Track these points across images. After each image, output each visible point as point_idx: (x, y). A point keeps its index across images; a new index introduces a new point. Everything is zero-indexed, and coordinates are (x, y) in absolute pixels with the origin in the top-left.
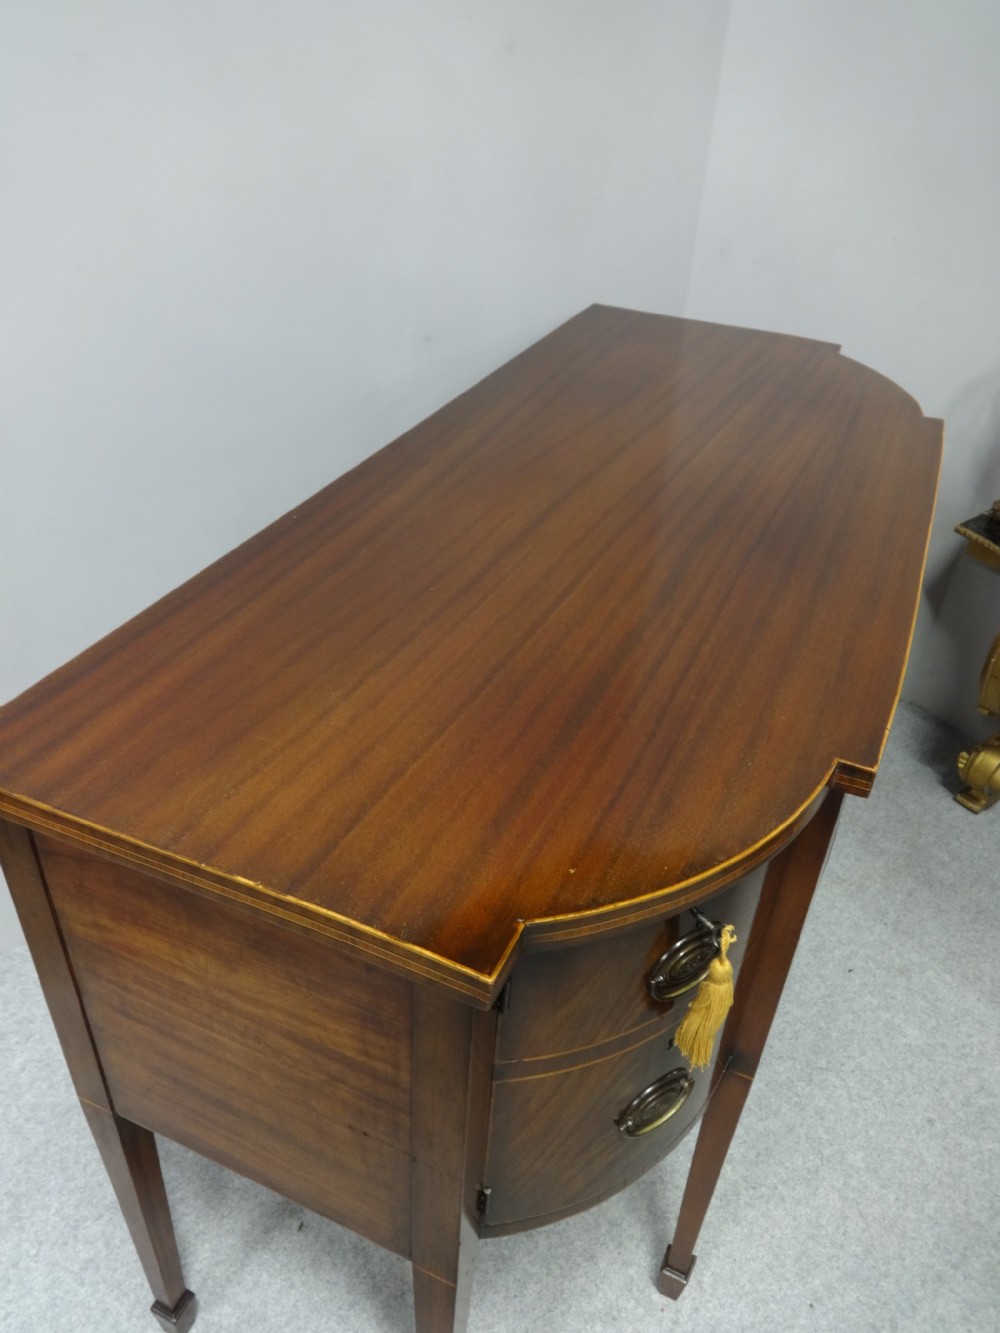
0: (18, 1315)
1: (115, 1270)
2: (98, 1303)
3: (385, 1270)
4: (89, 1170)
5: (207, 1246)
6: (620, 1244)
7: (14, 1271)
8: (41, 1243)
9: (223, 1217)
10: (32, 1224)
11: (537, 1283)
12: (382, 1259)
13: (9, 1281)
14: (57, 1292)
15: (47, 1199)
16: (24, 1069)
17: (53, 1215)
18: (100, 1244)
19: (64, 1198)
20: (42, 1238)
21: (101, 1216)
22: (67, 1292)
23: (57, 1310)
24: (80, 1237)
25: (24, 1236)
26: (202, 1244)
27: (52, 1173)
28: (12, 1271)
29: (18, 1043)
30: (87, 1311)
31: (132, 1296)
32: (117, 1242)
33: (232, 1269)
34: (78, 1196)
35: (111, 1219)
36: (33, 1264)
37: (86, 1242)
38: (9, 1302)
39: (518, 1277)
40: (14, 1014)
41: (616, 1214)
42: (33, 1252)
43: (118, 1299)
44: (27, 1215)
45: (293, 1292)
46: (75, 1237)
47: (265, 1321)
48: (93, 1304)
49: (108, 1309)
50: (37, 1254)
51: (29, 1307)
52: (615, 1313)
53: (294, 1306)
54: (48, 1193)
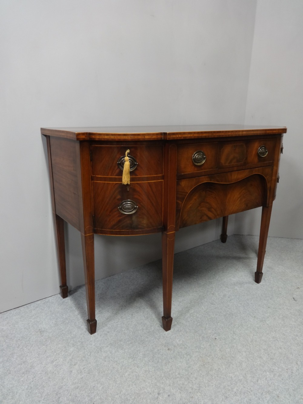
0: (87, 368)
1: (114, 358)
2: (111, 366)
3: (197, 359)
4: (102, 336)
5: (141, 353)
7: (84, 358)
9: (144, 347)
10: (87, 348)
11: (245, 363)
12: (195, 357)
13: (83, 361)
14: (98, 363)
15: (91, 343)
17: (93, 346)
18: (109, 353)
19: (96, 342)
20: (91, 351)
21: (108, 346)
22: (101, 363)
23: (99, 367)
24: (102, 351)
25: (85, 351)
26: (140, 353)
28: (83, 359)
30: (108, 368)
31: (121, 364)
32: (114, 352)
33: (150, 358)
35: (111, 347)
36: (89, 357)
37: (104, 352)
38: (84, 365)
39: (239, 361)
41: (265, 347)
42: (89, 354)
43: (117, 365)
44: (85, 346)
45: (170, 363)
46: (101, 351)
47: (163, 370)
48: (110, 366)
49: (114, 367)
50: (90, 355)
51: (90, 367)
52: (272, 370)
53: (171, 367)
54: (91, 341)
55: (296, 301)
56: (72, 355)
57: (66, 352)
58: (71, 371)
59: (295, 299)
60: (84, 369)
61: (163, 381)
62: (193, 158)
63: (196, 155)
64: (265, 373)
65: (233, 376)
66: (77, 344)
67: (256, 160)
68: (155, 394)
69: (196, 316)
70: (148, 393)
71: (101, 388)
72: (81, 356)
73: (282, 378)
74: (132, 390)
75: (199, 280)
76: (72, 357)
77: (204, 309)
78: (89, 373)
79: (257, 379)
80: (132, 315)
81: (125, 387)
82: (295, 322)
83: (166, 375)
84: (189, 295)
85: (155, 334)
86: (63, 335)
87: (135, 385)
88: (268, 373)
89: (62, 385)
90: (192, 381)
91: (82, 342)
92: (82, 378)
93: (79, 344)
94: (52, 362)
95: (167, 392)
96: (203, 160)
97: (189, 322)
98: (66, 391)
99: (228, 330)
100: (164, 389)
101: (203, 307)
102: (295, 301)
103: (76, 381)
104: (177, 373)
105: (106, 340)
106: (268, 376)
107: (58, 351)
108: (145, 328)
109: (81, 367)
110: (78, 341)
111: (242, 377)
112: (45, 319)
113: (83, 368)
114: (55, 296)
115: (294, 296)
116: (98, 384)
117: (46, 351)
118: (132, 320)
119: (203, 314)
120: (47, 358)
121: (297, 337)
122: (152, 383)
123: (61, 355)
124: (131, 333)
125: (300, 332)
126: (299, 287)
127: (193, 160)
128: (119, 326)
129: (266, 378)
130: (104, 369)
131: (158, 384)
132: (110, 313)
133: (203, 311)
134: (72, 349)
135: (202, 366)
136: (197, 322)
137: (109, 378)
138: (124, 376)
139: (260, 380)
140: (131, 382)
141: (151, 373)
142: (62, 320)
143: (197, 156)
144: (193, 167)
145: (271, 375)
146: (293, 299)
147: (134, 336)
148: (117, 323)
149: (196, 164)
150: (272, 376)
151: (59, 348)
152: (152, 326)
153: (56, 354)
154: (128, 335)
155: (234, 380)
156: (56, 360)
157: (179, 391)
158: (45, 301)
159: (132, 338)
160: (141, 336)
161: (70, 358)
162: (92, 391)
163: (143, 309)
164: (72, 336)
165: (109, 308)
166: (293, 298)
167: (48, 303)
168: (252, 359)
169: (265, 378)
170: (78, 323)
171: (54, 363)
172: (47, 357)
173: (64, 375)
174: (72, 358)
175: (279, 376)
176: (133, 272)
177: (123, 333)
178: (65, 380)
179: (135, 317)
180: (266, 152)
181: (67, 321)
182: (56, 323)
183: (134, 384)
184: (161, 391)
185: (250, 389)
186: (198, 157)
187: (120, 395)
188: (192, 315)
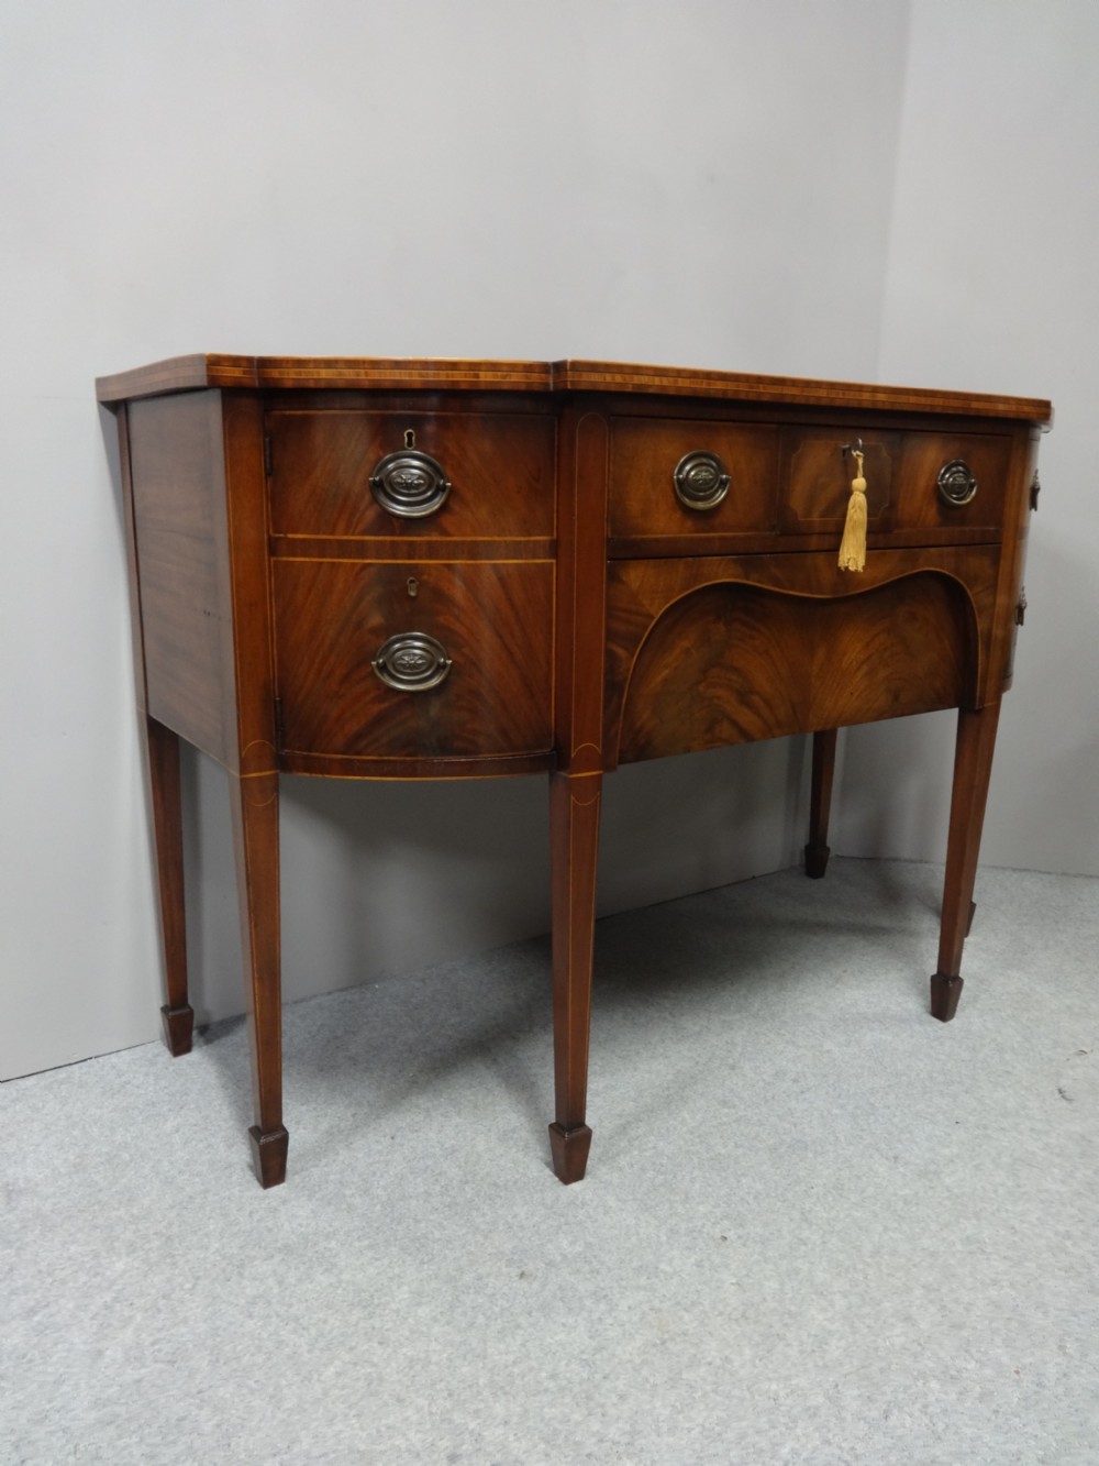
0: (169, 1342)
1: (291, 1306)
2: (270, 1335)
3: (635, 1319)
4: (256, 1217)
5: (405, 1288)
7: (165, 1301)
8: (198, 1278)
9: (422, 1263)
10: (188, 1261)
11: (840, 1339)
12: (630, 1308)
13: (159, 1311)
14: (218, 1323)
15: (206, 1240)
16: (177, 1131)
17: (214, 1253)
18: (271, 1282)
19: (225, 1240)
20: (201, 1274)
21: (272, 1256)
22: (231, 1323)
23: (218, 1339)
24: (246, 1274)
25: (177, 1271)
26: (399, 1287)
27: (210, 1218)
28: (162, 1302)
29: (170, 1110)
30: (256, 1342)
31: (313, 1331)
32: (293, 1281)
33: (439, 1310)
34: (242, 1239)
35: (283, 1259)
36: (188, 1296)
37: (255, 1279)
38: (160, 1330)
39: (813, 1332)
40: (165, 1087)
41: (931, 1279)
42: (188, 1286)
43: (295, 1331)
44: (181, 1252)
45: (520, 1332)
46: (240, 1274)
47: (485, 1358)
48: (265, 1335)
49: (283, 1341)
50: (194, 1288)
51: (182, 1336)
52: (954, 1373)
53: (523, 1345)
54: (207, 1235)
55: (1069, 1100)
56: (116, 1288)
57: (97, 1274)
58: (100, 1353)
59: (1066, 1094)
60: (153, 1344)
61: (482, 1406)
62: (678, 479)
63: (688, 468)
64: (920, 1383)
65: (782, 1393)
66: (147, 1246)
67: (931, 513)
68: (435, 1457)
69: (654, 1148)
70: (409, 1451)
71: (211, 1423)
72: (153, 1291)
73: (994, 1406)
74: (342, 1436)
75: (682, 1015)
76: (114, 1295)
77: (689, 1121)
78: (172, 1362)
79: (884, 1407)
80: (393, 1138)
81: (315, 1424)
82: (1063, 1182)
83: (496, 1378)
84: (635, 1069)
85: (475, 1213)
86: (96, 1207)
87: (358, 1416)
88: (934, 1385)
89: (48, 1407)
90: (602, 1406)
91: (169, 1238)
92: (140, 1381)
93: (156, 1243)
94: (32, 1312)
95: (490, 1449)
96: (716, 491)
97: (621, 1169)
98: (60, 1434)
99: (779, 1204)
100: (479, 1438)
101: (687, 1116)
102: (1064, 1103)
103: (111, 1391)
104: (544, 1374)
105: (270, 1230)
106: (932, 1398)
107: (62, 1269)
108: (438, 1188)
109: (144, 1336)
110: (156, 1234)
111: (821, 1399)
112: (38, 1145)
113: (151, 1339)
114: (98, 1062)
115: (1064, 1083)
116: (200, 1408)
117: (11, 1270)
118: (389, 1157)
119: (682, 1143)
120: (14, 1297)
121: (1068, 1243)
122: (431, 1413)
123: (71, 1284)
124: (378, 1208)
125: (1081, 1221)
126: (1084, 1049)
127: (677, 486)
128: (332, 1177)
129: (925, 1406)
130: (240, 1347)
131: (457, 1417)
132: (305, 1128)
133: (685, 1129)
134: (120, 1266)
135: (655, 1345)
136: (654, 1170)
137: (251, 1383)
138: (316, 1377)
139: (895, 1412)
140: (342, 1406)
141: (433, 1367)
142: (104, 1150)
143: (692, 473)
144: (678, 515)
145: (946, 1393)
146: (1057, 1096)
147: (388, 1220)
148: (326, 1169)
149: (687, 501)
150: (953, 1396)
151: (70, 1258)
152: (467, 1182)
153: (50, 1280)
154: (363, 1214)
155: (782, 1408)
156: (47, 1306)
157: (542, 1446)
158: (52, 1079)
159: (378, 1228)
160: (417, 1221)
161: (108, 1297)
162: (171, 1438)
163: (442, 1115)
164: (135, 1211)
165: (304, 1108)
166: (1060, 1091)
167: (62, 1087)
168: (869, 1327)
169: (918, 1406)
170: (166, 1164)
171: (36, 1319)
172: (13, 1293)
173: (68, 1367)
174: (116, 1299)
175: (981, 1398)
176: (423, 980)
177: (344, 1206)
178: (65, 1388)
179: (402, 1145)
180: (972, 486)
181: (126, 1156)
182: (78, 1160)
183: (353, 1412)
184: (464, 1447)
185: (853, 1448)
186: (696, 474)
187: (285, 1457)
188: (637, 1143)
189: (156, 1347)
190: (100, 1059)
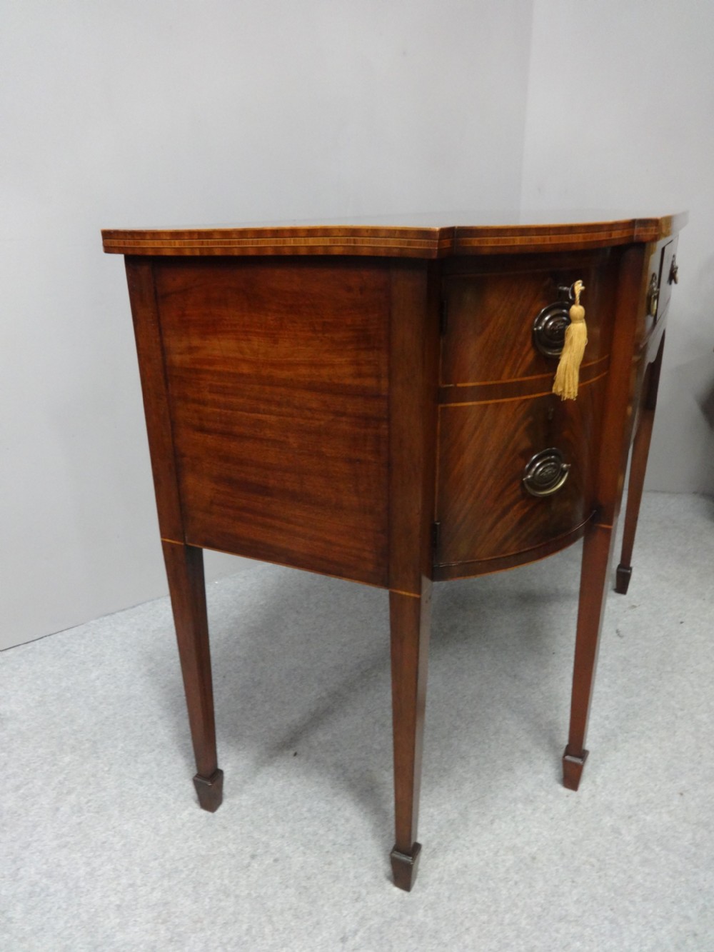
0: (96, 801)
1: (165, 778)
2: (152, 795)
3: (358, 776)
4: (144, 727)
5: (229, 764)
6: (531, 762)
7: (93, 778)
8: (112, 764)
9: (239, 750)
10: (105, 755)
11: (471, 783)
12: (355, 770)
13: (90, 784)
14: (123, 789)
15: (115, 742)
16: (98, 679)
17: (120, 750)
18: (153, 764)
19: (127, 742)
20: (113, 762)
21: (154, 750)
22: (131, 789)
23: (123, 798)
24: (139, 761)
25: (100, 761)
26: (226, 764)
27: (118, 729)
28: (91, 779)
29: (94, 666)
30: (145, 799)
32: (165, 763)
33: (247, 776)
34: (137, 740)
35: (160, 752)
36: (107, 775)
37: (144, 763)
38: (90, 794)
39: (457, 779)
40: (91, 652)
42: (106, 769)
43: (166, 792)
44: (102, 750)
45: (293, 787)
46: (136, 761)
47: (273, 802)
48: (149, 795)
49: (160, 798)
50: (109, 770)
51: (104, 797)
52: (531, 798)
53: (293, 795)
54: (116, 739)
55: (621, 637)
56: (66, 772)
57: (54, 765)
58: (57, 809)
59: (621, 633)
60: (87, 803)
61: (269, 828)
64: (513, 805)
65: (436, 813)
66: (83, 747)
68: (243, 857)
70: (229, 854)
71: (120, 844)
72: (86, 773)
73: (551, 815)
74: (192, 848)
76: (64, 776)
78: (98, 812)
79: (492, 818)
81: (177, 842)
82: (609, 686)
83: (278, 813)
86: (53, 726)
87: (201, 837)
88: (520, 806)
89: (30, 839)
90: (336, 825)
91: (95, 742)
92: (80, 823)
93: (87, 745)
94: (18, 788)
95: (273, 851)
98: (38, 854)
99: (444, 706)
100: (267, 845)
102: (618, 639)
103: (64, 830)
104: (305, 809)
105: (152, 735)
106: (518, 813)
108: (249, 706)
109: (82, 798)
110: (87, 740)
111: (456, 815)
112: (17, 691)
113: (86, 800)
115: (620, 626)
116: (114, 836)
117: (6, 764)
121: (607, 722)
122: (241, 834)
123: (40, 771)
125: (616, 709)
126: (635, 604)
129: (514, 817)
130: (136, 802)
131: (256, 835)
134: (67, 759)
135: (367, 791)
137: (142, 822)
138: (178, 816)
139: (497, 821)
140: (192, 832)
141: (243, 809)
142: (56, 692)
145: (526, 810)
146: (615, 634)
150: (529, 811)
151: (38, 757)
152: (266, 702)
153: (28, 769)
155: (435, 821)
156: (28, 784)
157: (302, 848)
161: (61, 777)
162: (98, 853)
164: (75, 728)
166: (617, 631)
167: (31, 654)
168: (487, 775)
169: (510, 817)
170: (92, 698)
171: (22, 791)
172: (8, 778)
173: (40, 817)
174: (65, 779)
175: (545, 811)
176: (245, 577)
178: (39, 829)
181: (69, 695)
182: (41, 699)
183: (198, 836)
184: (259, 851)
185: (471, 840)
187: (162, 860)
189: (89, 804)
190: (52, 637)
